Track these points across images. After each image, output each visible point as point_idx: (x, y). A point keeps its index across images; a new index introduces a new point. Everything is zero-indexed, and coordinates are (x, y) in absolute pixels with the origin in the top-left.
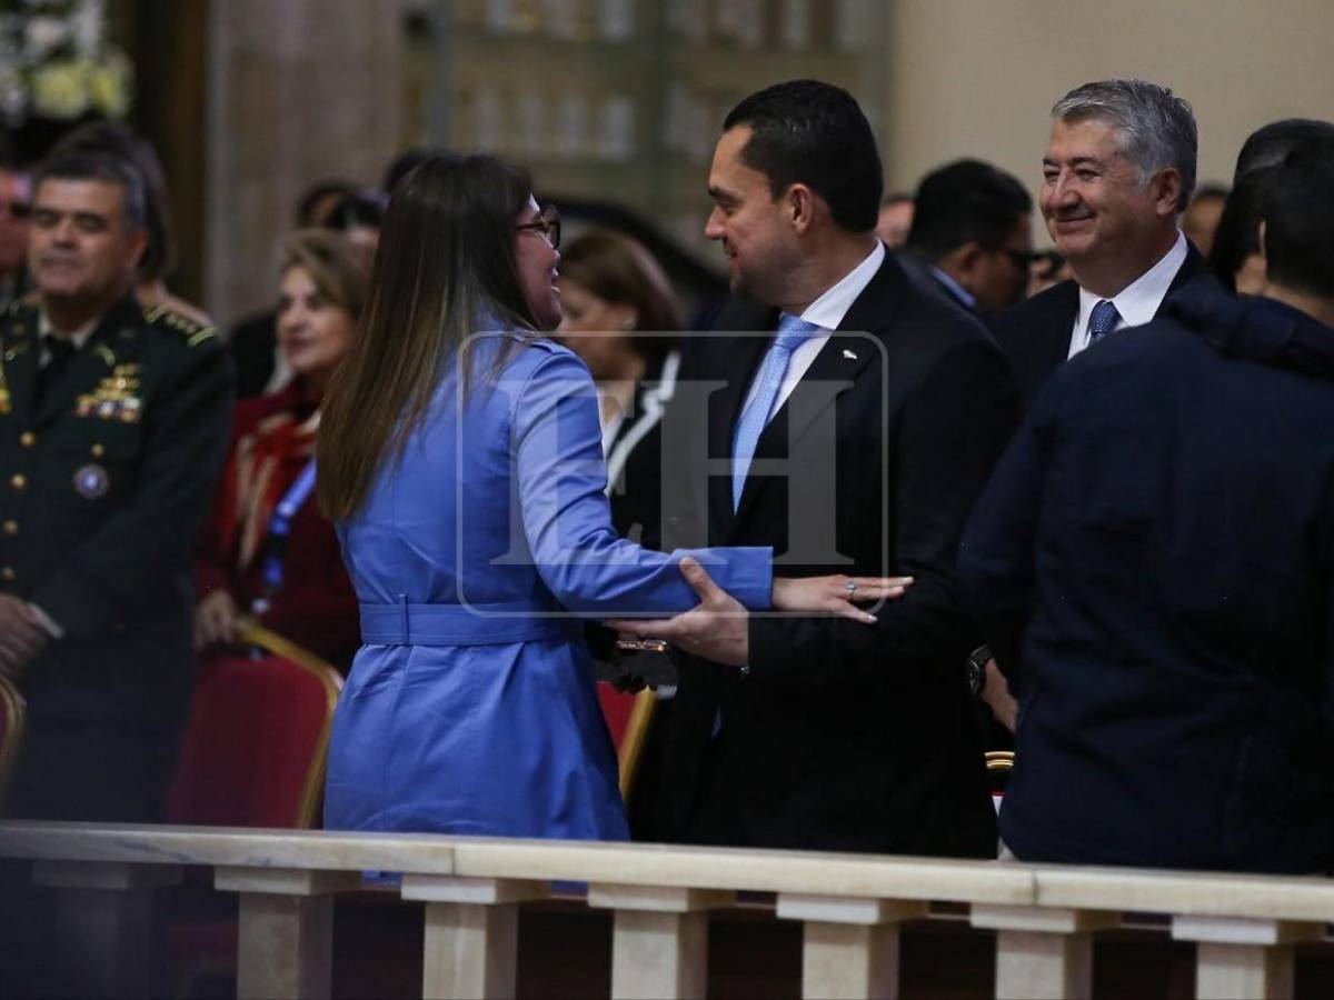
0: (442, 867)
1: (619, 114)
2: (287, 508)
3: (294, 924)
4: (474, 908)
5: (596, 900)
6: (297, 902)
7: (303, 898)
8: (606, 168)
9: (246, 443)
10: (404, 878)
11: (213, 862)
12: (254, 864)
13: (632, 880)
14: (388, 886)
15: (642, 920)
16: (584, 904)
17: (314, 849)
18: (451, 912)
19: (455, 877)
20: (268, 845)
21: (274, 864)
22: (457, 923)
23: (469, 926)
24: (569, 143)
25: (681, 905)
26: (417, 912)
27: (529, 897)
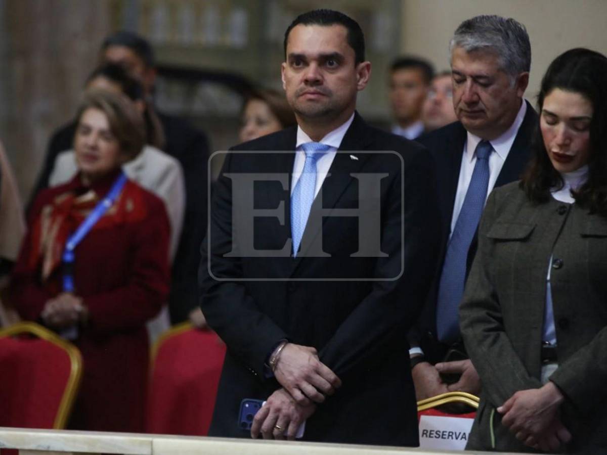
0: (146, 451)
1: (239, 19)
2: (71, 246)
8: (231, 52)
9: (47, 210)
11: (18, 447)
12: (40, 448)
17: (74, 441)
20: (49, 438)
21: (51, 449)
24: (209, 37)
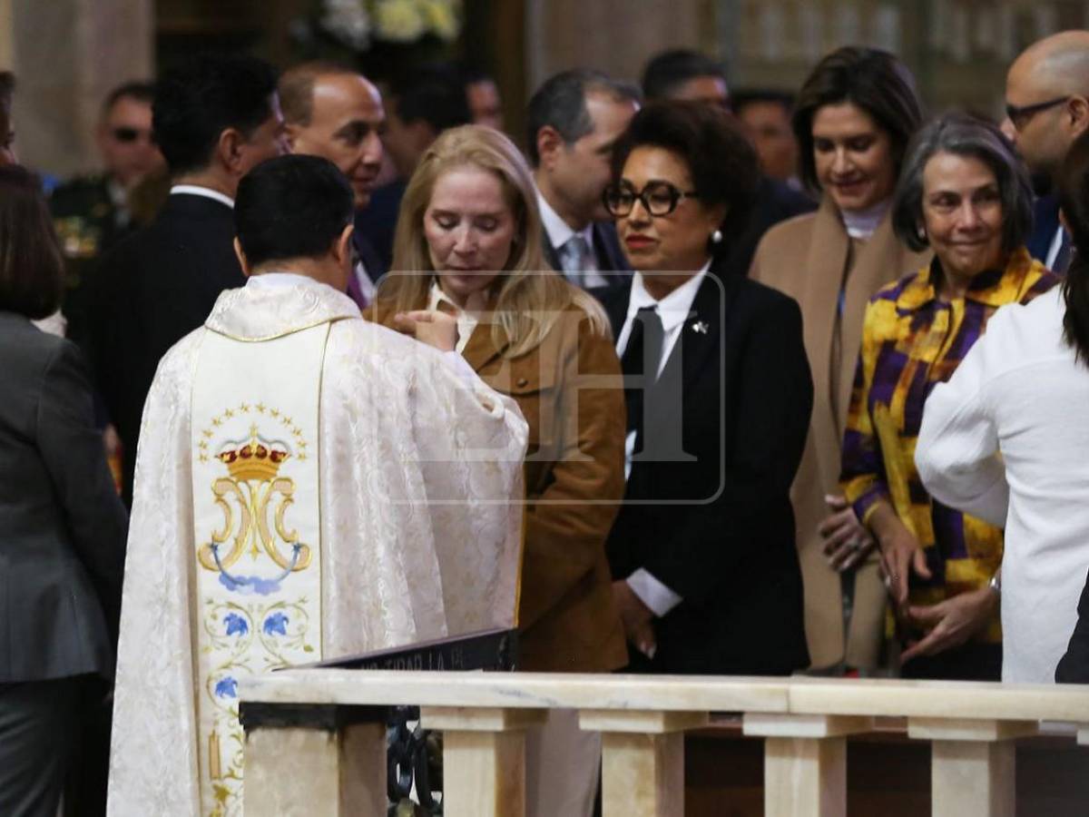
0: (779, 706)
3: (650, 757)
4: (808, 741)
5: (915, 732)
6: (652, 739)
7: (658, 736)
10: (745, 717)
12: (614, 706)
13: (947, 714)
14: (730, 724)
15: (956, 749)
16: (905, 735)
18: (786, 745)
19: (789, 715)
21: (631, 706)
22: (793, 754)
23: (804, 756)
25: (991, 735)
26: (757, 746)
27: (856, 730)
